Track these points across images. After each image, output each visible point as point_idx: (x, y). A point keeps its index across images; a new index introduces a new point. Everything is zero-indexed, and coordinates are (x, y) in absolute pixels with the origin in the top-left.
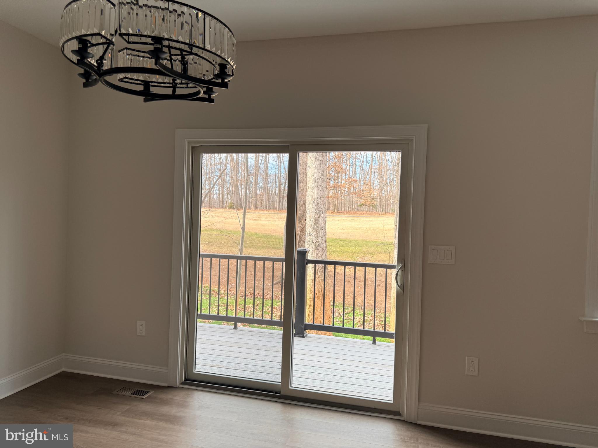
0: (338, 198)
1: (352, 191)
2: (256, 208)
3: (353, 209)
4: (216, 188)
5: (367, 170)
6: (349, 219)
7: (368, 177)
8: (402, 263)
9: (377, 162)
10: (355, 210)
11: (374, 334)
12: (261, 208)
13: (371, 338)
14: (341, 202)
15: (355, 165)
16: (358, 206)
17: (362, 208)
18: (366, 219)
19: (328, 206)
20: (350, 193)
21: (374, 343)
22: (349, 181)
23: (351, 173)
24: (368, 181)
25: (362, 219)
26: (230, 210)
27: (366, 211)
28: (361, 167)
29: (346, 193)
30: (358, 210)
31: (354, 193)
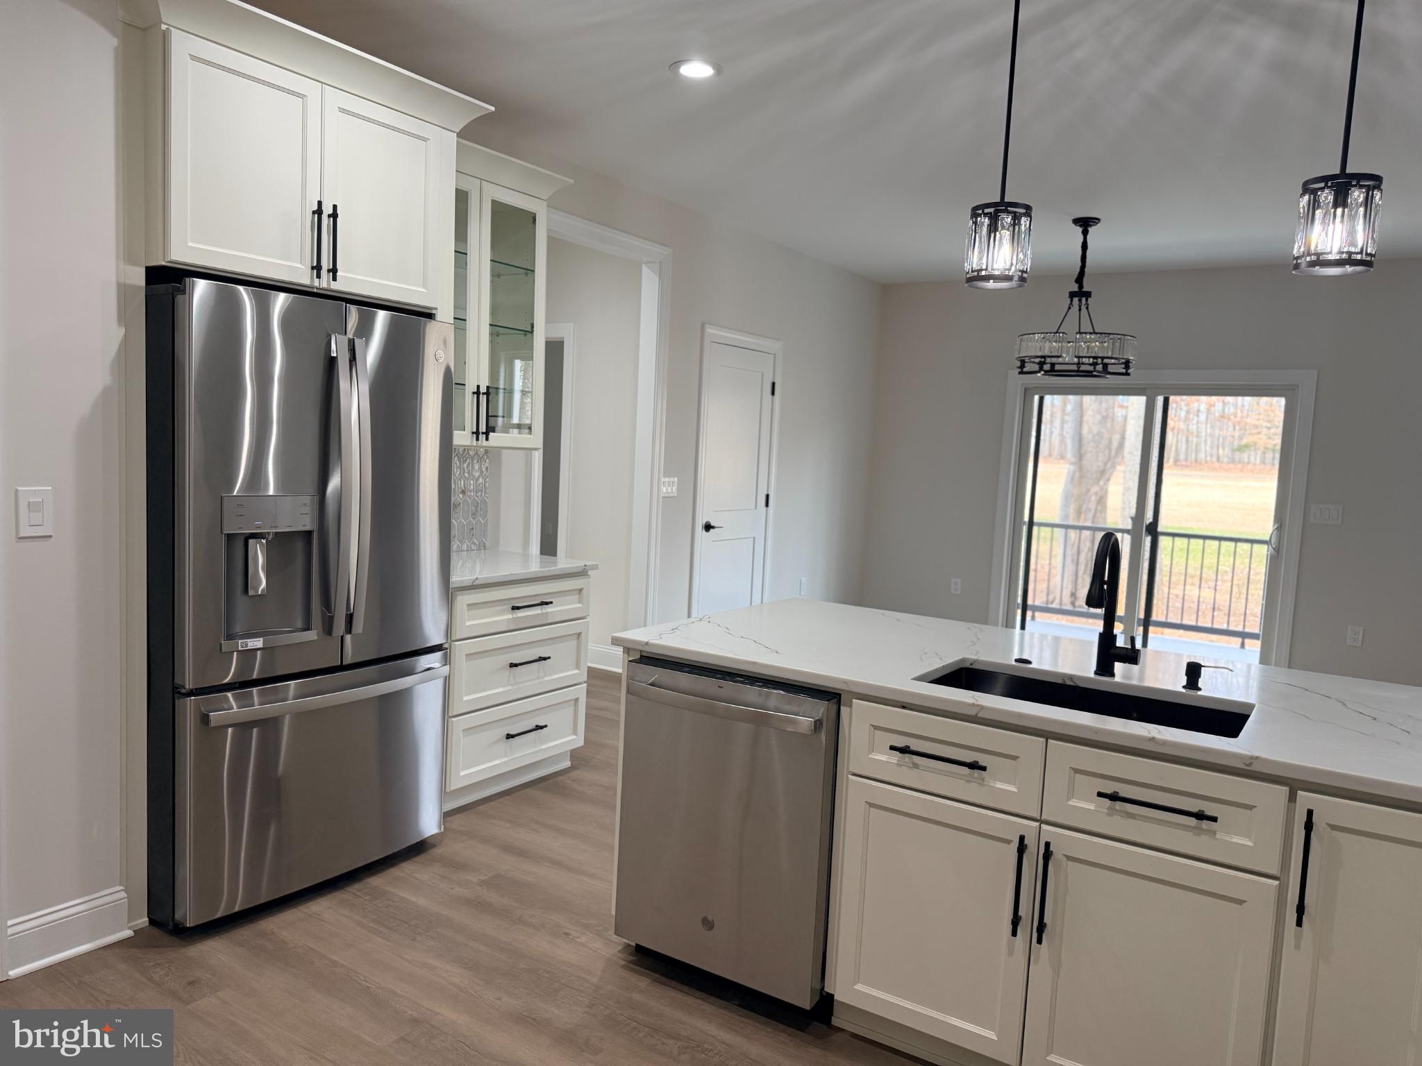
0: (1179, 429)
3: (1218, 460)
8: (1278, 522)
10: (1226, 460)
11: (1243, 635)
13: (1240, 640)
14: (1187, 441)
16: (1233, 451)
17: (1245, 456)
20: (1211, 417)
21: (1243, 645)
27: (1255, 464)
29: (1203, 417)
30: (1233, 461)
31: (1223, 417)
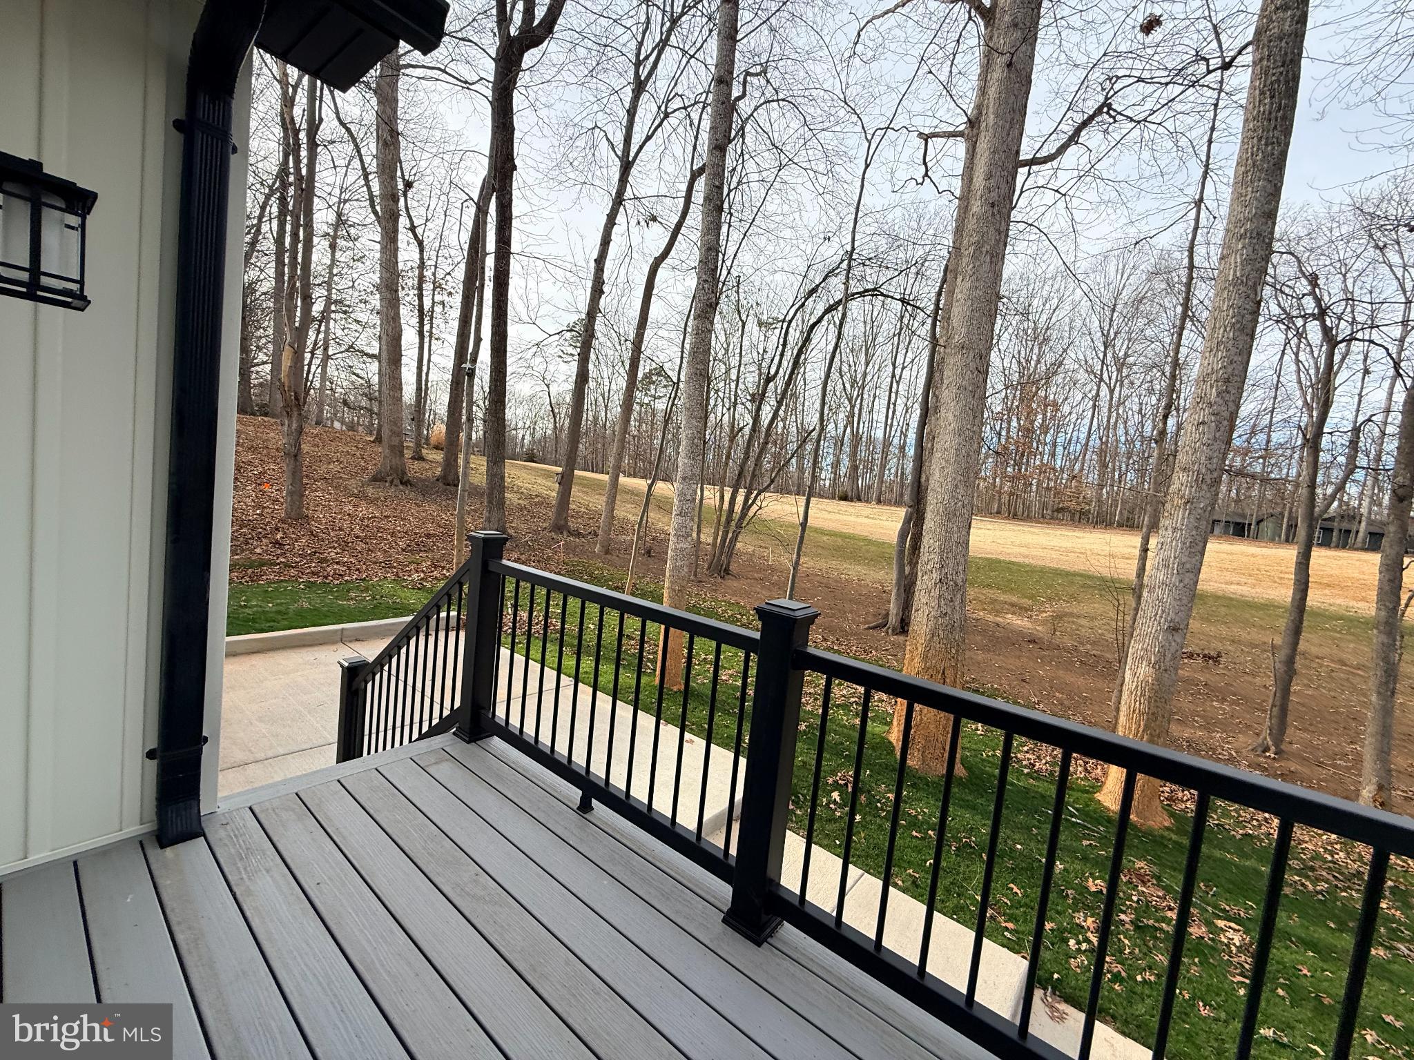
1: (1045, 485)
2: (879, 502)
3: (1043, 516)
4: (794, 460)
5: (1077, 454)
6: (1036, 530)
7: (1077, 467)
9: (1098, 441)
10: (1048, 517)
12: (889, 503)
14: (1023, 503)
15: (1055, 445)
16: (1053, 511)
17: (1060, 515)
18: (1066, 533)
19: (999, 507)
20: (1040, 489)
22: (1042, 469)
23: (1046, 457)
24: (1076, 472)
25: (1059, 532)
26: (843, 502)
27: (1067, 520)
28: (1065, 449)
29: (1034, 488)
30: (1052, 518)
31: (1048, 489)
